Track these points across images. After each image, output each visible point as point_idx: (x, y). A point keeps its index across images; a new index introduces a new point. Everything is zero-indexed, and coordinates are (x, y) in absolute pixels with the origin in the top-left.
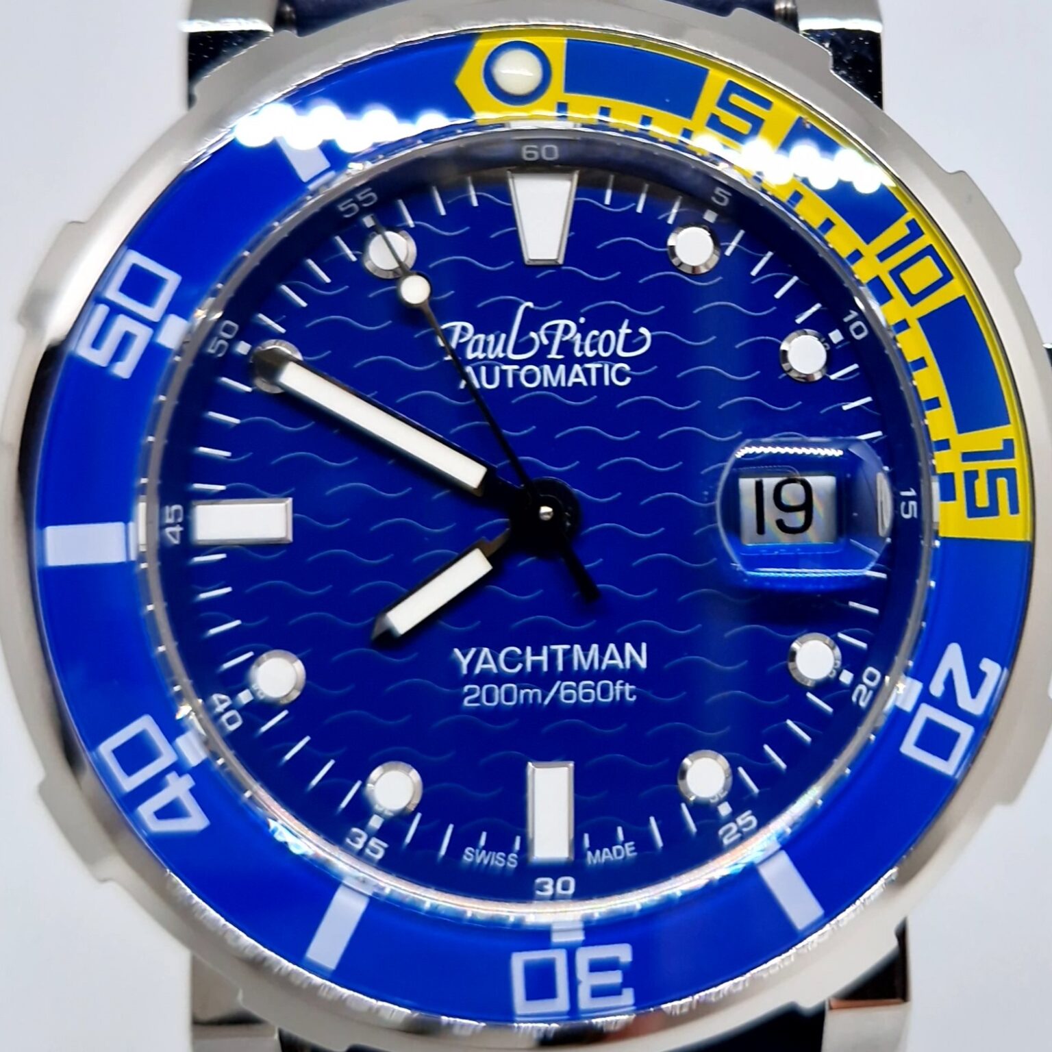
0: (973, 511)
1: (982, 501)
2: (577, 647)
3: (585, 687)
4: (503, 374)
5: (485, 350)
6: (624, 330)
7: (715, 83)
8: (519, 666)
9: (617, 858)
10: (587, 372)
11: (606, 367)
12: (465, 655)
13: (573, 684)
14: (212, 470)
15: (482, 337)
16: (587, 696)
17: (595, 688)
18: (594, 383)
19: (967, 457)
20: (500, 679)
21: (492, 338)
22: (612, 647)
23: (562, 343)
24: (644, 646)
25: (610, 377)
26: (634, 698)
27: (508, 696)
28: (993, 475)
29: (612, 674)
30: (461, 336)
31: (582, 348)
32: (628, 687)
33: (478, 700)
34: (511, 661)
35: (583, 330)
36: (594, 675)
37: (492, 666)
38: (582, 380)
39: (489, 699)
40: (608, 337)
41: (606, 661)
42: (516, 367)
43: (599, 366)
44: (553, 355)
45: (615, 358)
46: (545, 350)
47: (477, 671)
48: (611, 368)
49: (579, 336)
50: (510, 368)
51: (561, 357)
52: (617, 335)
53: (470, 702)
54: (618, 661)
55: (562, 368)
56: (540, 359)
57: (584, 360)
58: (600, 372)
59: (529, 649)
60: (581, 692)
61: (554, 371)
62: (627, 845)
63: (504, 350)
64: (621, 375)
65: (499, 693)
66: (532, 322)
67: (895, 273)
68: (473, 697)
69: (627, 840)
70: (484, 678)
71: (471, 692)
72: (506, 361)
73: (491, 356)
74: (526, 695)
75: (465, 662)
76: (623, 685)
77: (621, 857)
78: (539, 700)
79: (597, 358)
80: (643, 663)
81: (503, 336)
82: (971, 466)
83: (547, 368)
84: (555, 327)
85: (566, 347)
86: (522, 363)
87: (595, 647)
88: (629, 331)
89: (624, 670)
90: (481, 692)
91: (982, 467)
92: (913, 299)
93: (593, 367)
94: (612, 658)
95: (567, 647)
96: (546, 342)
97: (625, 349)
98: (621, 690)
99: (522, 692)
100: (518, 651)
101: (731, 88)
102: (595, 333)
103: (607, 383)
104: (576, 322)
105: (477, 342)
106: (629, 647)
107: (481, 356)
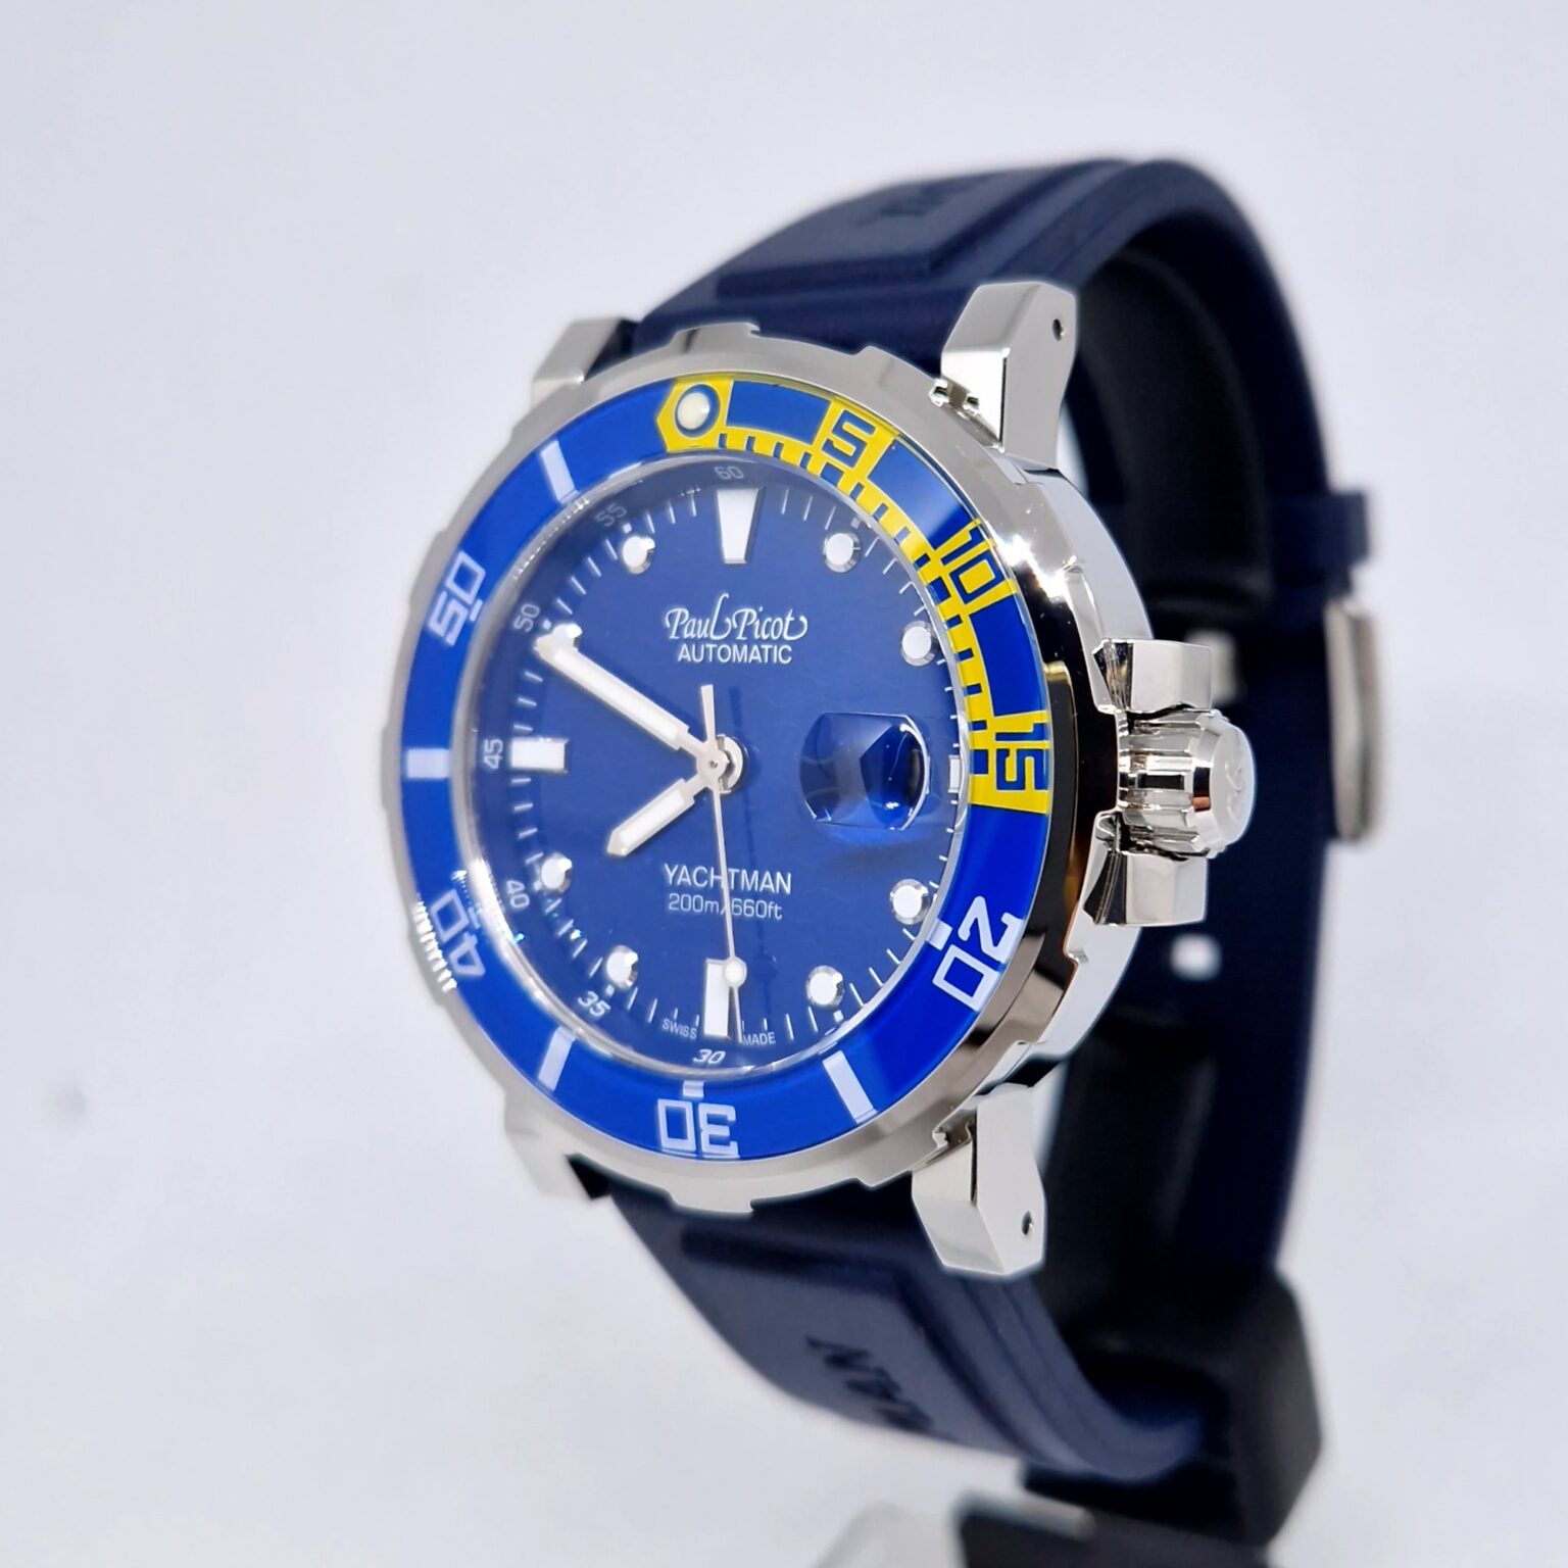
0: (1002, 784)
1: (1011, 776)
2: (744, 872)
3: (748, 904)
4: (706, 650)
5: (695, 632)
6: (789, 618)
7: (834, 412)
8: (706, 883)
9: (762, 1043)
10: (762, 651)
11: (776, 647)
12: (671, 870)
13: (740, 900)
14: (523, 715)
15: (694, 620)
16: (748, 911)
17: (754, 906)
18: (766, 660)
19: (1000, 737)
20: (692, 891)
21: (700, 622)
22: (768, 874)
23: (746, 628)
24: (789, 876)
25: (777, 656)
26: (781, 917)
27: (697, 905)
28: (1022, 754)
29: (766, 895)
30: (681, 620)
31: (759, 632)
32: (777, 908)
33: (678, 906)
34: (701, 877)
35: (761, 617)
36: (755, 895)
37: (688, 880)
38: (758, 658)
39: (685, 906)
40: (777, 623)
41: (763, 886)
42: (715, 646)
43: (770, 646)
44: (740, 637)
45: (781, 641)
46: (734, 632)
47: (679, 883)
48: (778, 649)
49: (758, 622)
50: (711, 646)
51: (744, 639)
52: (784, 621)
53: (673, 906)
54: (771, 886)
55: (745, 647)
56: (730, 640)
57: (760, 641)
58: (770, 651)
59: (712, 870)
60: (745, 907)
61: (740, 649)
62: (769, 1034)
63: (708, 631)
64: (785, 653)
65: (691, 900)
66: (727, 609)
67: (955, 575)
68: (675, 903)
69: (769, 1030)
70: (682, 889)
71: (674, 898)
72: (708, 640)
73: (699, 637)
74: (709, 905)
75: (671, 875)
76: (773, 905)
77: (765, 1043)
78: (718, 910)
79: (769, 641)
80: (788, 890)
81: (708, 621)
82: (1003, 745)
83: (735, 647)
84: (741, 615)
85: (749, 630)
86: (719, 643)
87: (756, 873)
88: (793, 619)
89: (775, 894)
90: (679, 899)
91: (1013, 746)
92: (967, 598)
93: (766, 647)
94: (767, 883)
95: (737, 870)
96: (735, 626)
97: (789, 633)
98: (771, 909)
99: (707, 902)
100: (706, 870)
101: (846, 416)
102: (769, 619)
103: (775, 660)
104: (757, 610)
105: (691, 624)
106: (779, 875)
107: (693, 636)
